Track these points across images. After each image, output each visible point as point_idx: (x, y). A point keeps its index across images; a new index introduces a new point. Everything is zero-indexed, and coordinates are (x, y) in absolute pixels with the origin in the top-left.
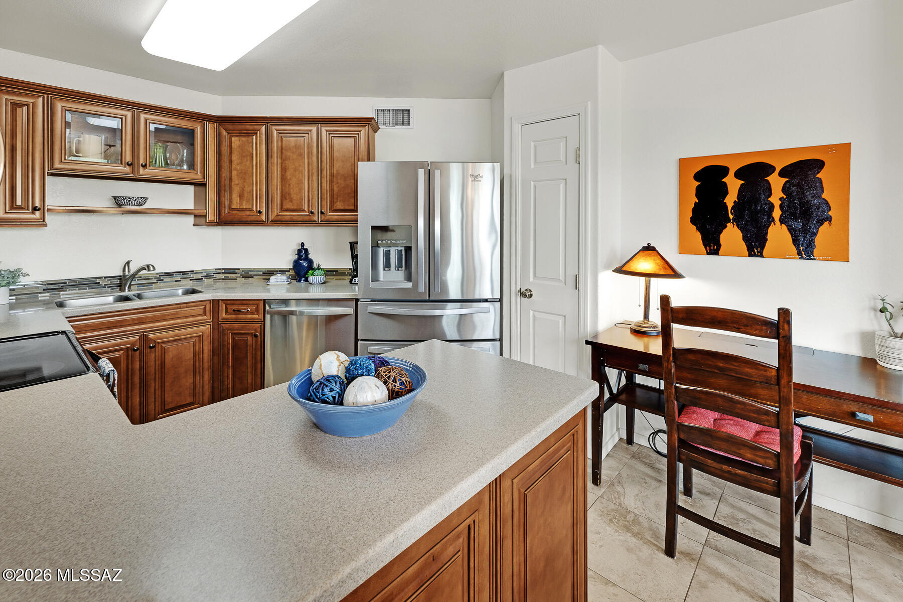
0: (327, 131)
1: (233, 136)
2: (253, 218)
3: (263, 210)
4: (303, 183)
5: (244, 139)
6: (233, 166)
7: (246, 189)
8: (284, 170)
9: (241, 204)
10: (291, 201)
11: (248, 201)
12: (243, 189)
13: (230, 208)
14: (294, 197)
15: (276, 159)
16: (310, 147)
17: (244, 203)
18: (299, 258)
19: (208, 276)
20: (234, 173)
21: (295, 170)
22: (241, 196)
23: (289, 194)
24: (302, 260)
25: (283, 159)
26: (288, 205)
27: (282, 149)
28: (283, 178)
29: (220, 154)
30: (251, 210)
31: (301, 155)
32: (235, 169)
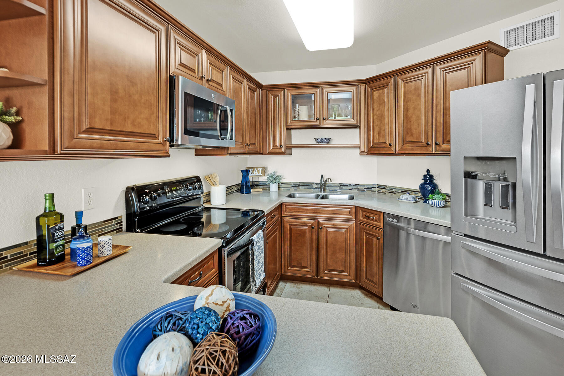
0: (441, 69)
1: (374, 91)
2: (386, 149)
3: (393, 143)
4: (421, 119)
5: (380, 91)
6: (375, 112)
7: (382, 128)
8: (407, 110)
9: (379, 139)
10: (412, 135)
11: (383, 137)
12: (380, 128)
13: (374, 143)
14: (414, 131)
15: (401, 103)
16: (427, 86)
17: (381, 138)
18: (425, 183)
19: (368, 189)
20: (375, 117)
21: (415, 109)
22: (379, 134)
23: (410, 129)
24: (428, 184)
25: (406, 101)
26: (410, 139)
27: (405, 94)
28: (407, 117)
29: (367, 105)
30: (385, 143)
31: (419, 95)
32: (376, 114)
